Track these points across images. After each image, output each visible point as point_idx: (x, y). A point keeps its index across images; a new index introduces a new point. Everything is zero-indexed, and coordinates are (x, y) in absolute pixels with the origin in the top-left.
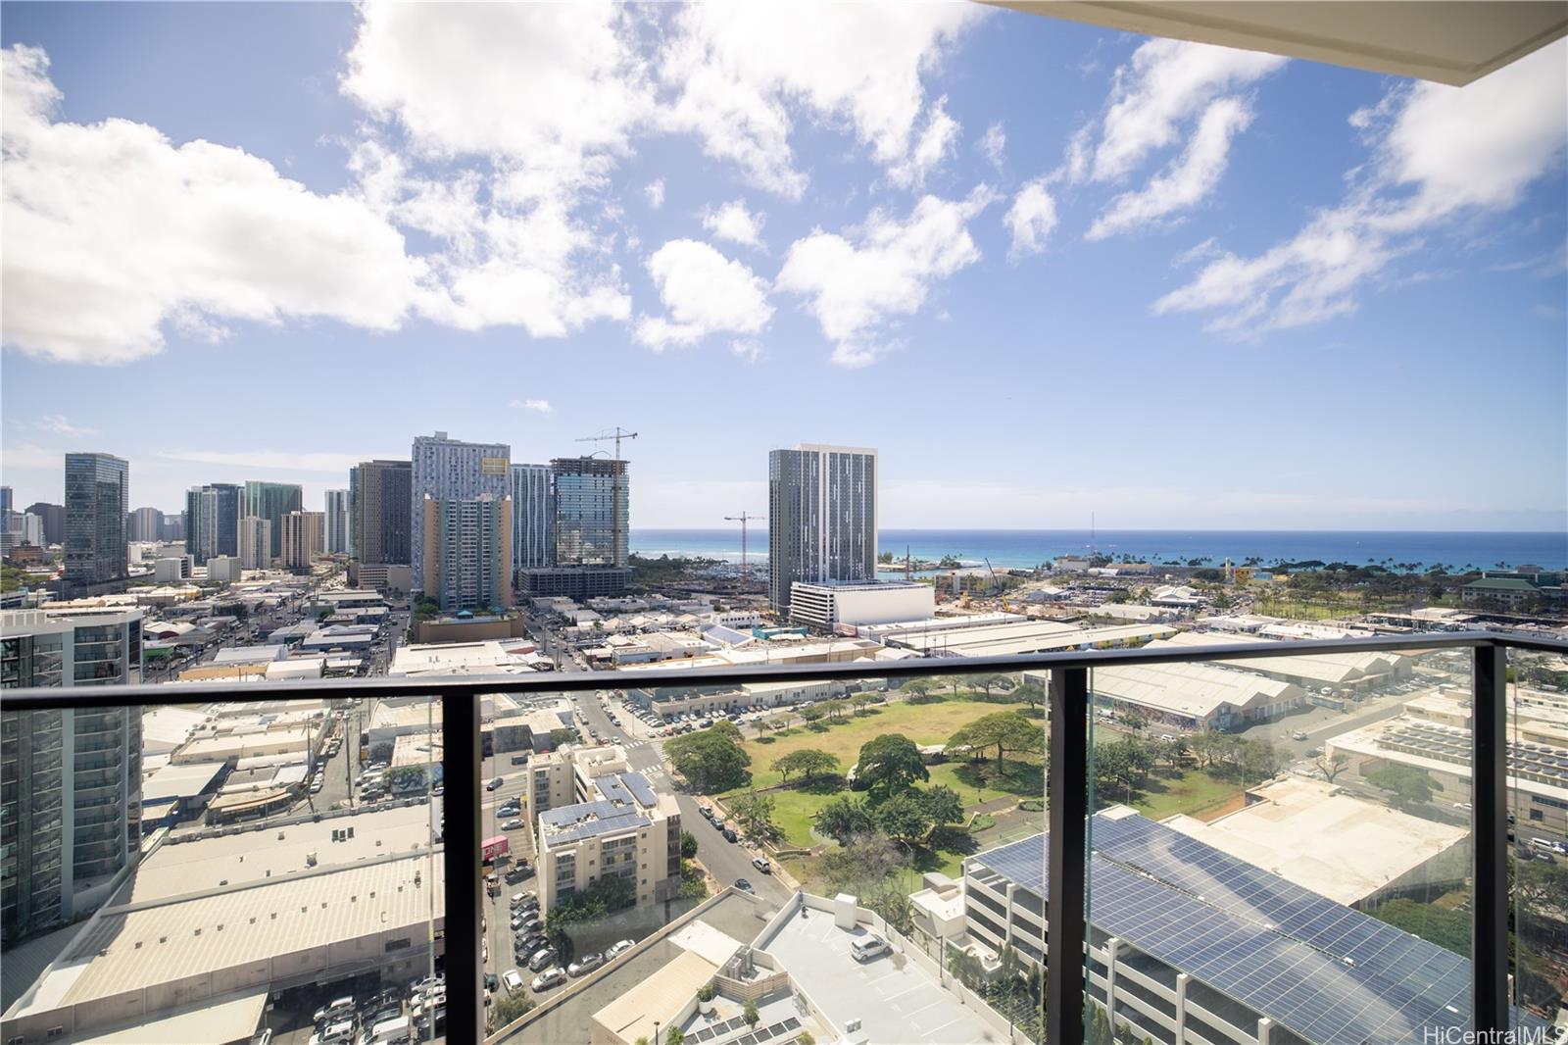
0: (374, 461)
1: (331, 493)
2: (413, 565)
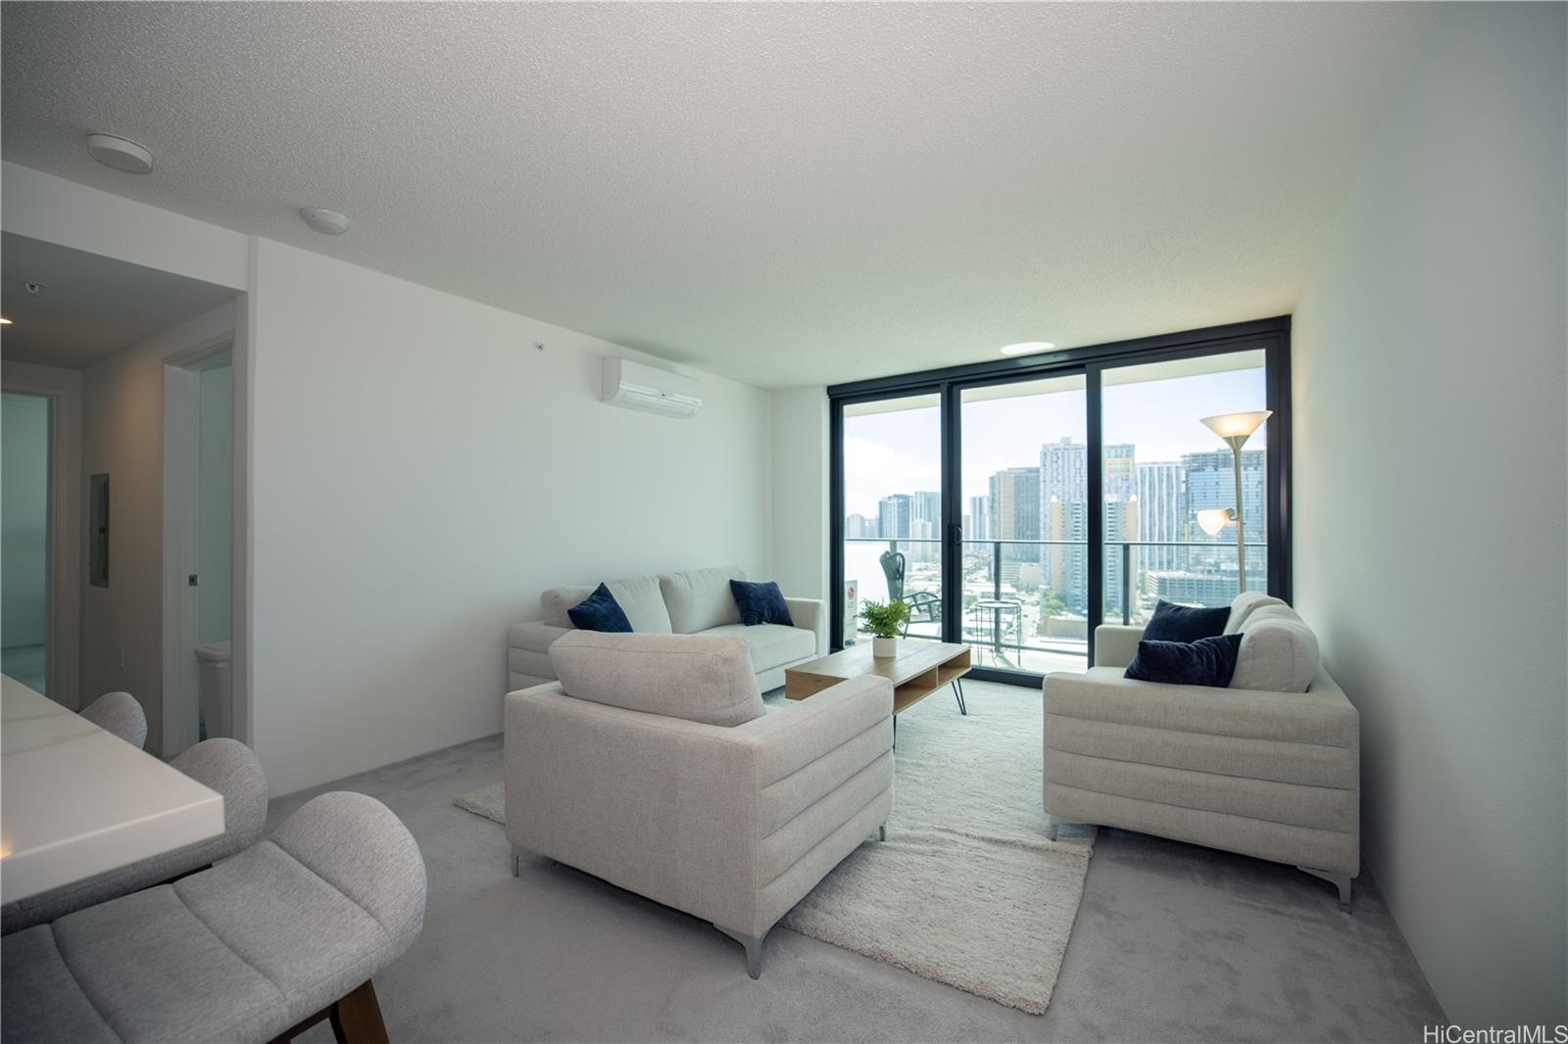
0: (1009, 469)
1: (974, 499)
2: (1042, 563)
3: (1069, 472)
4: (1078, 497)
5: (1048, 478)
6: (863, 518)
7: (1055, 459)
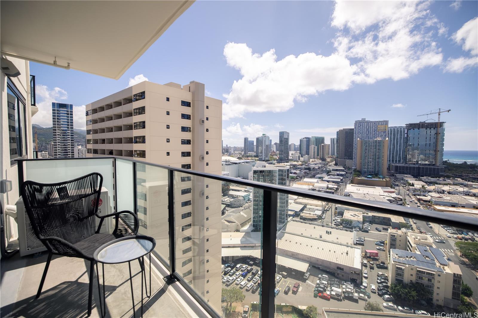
0: (343, 129)
1: (332, 139)
2: (353, 160)
3: (364, 130)
4: (367, 138)
5: (357, 132)
6: (295, 145)
7: (359, 126)
